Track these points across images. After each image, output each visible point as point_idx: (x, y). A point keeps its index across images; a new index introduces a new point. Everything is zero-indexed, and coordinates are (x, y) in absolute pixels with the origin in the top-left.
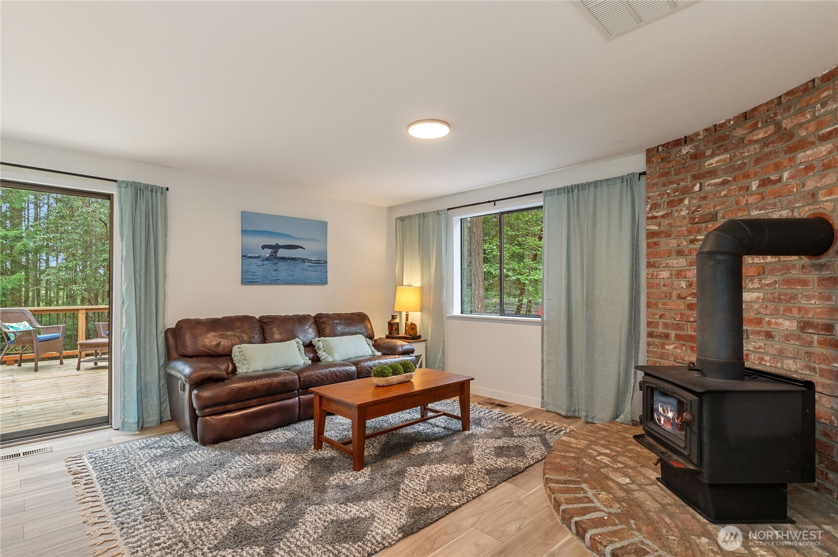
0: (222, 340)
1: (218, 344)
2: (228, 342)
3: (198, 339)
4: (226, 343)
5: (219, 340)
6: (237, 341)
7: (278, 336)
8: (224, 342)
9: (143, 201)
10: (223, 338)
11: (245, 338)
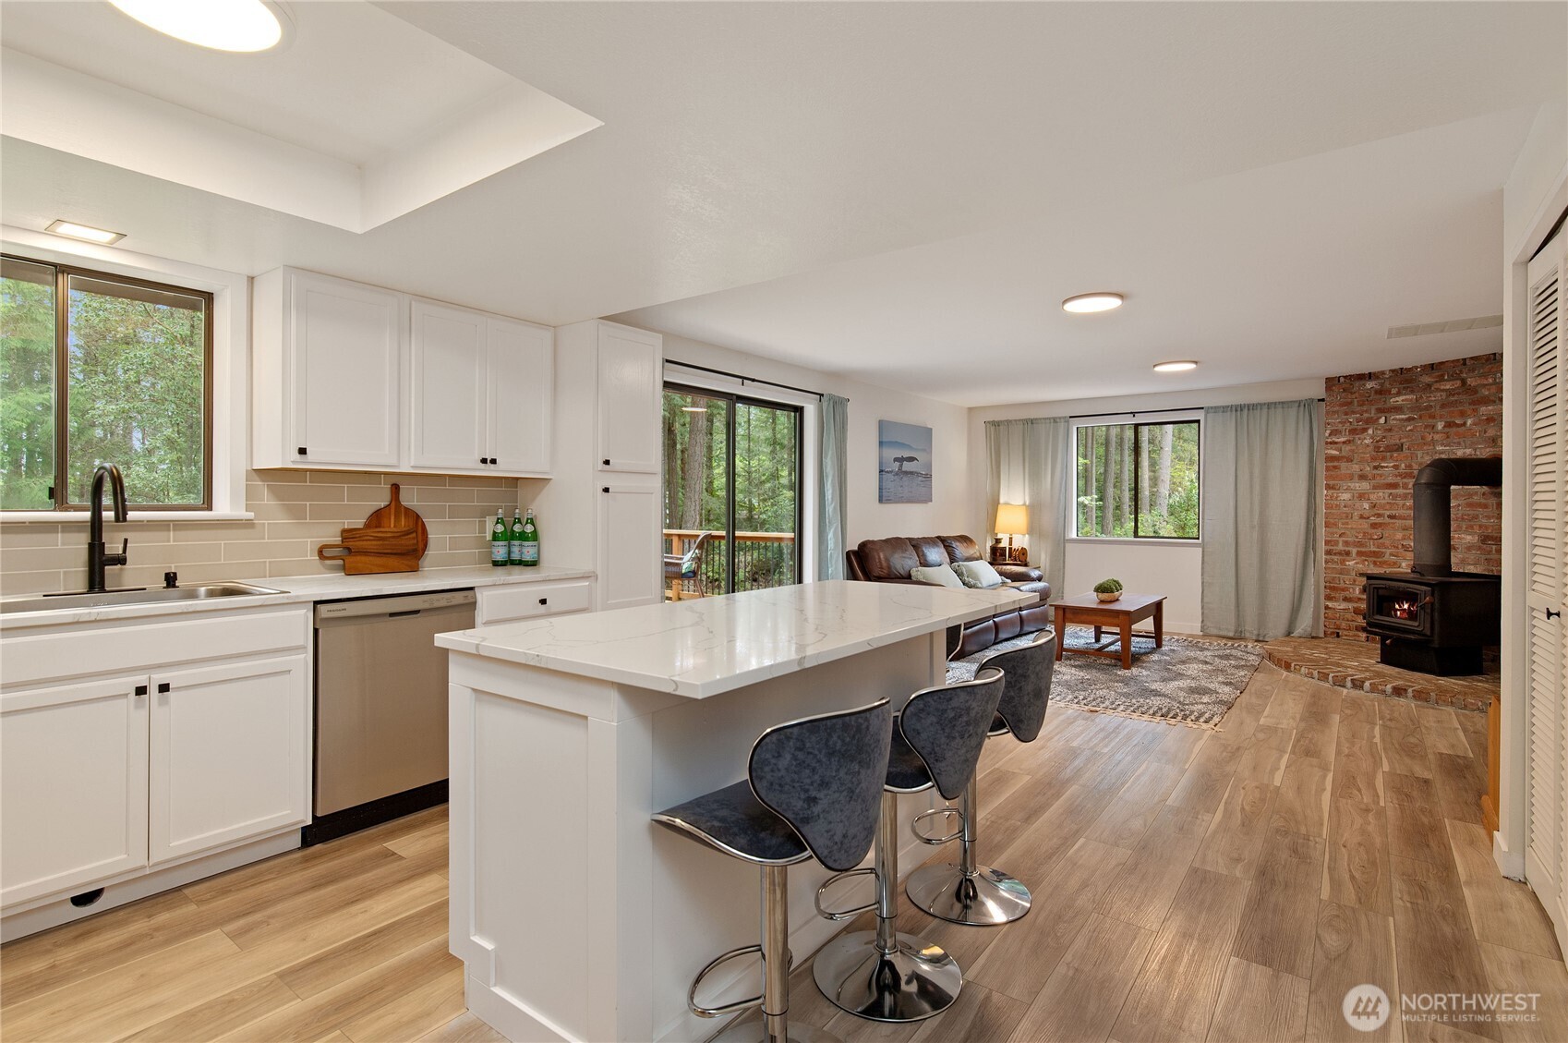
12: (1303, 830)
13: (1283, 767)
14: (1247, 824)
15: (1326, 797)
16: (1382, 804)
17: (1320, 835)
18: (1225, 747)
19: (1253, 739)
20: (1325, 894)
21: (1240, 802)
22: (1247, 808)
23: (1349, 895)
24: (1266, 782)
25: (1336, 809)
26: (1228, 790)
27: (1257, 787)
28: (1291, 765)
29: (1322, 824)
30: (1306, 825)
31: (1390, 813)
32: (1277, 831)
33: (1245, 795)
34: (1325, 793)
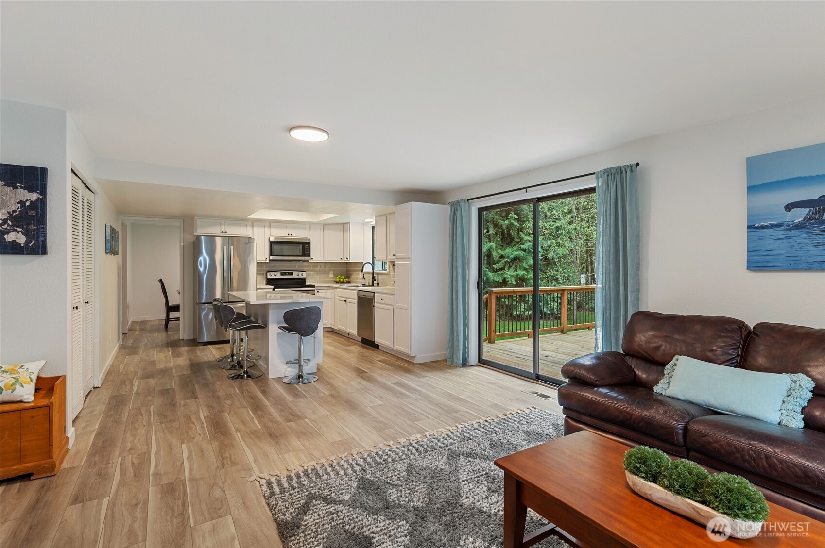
0: (663, 343)
1: (658, 348)
2: (670, 348)
3: (636, 336)
4: (668, 348)
5: (660, 343)
6: (684, 350)
7: (764, 360)
8: (665, 347)
9: (613, 185)
10: (666, 341)
11: (698, 350)
12: (163, 425)
13: (186, 462)
14: (188, 418)
15: (154, 449)
16: (120, 459)
17: (155, 426)
18: (234, 463)
19: (221, 484)
20: (152, 408)
21: (197, 426)
22: (192, 425)
23: (143, 410)
24: (191, 444)
25: (148, 443)
26: (206, 430)
27: (194, 438)
28: (181, 466)
29: (155, 431)
30: (162, 428)
31: (117, 454)
32: (174, 421)
33: (197, 431)
34: (155, 452)
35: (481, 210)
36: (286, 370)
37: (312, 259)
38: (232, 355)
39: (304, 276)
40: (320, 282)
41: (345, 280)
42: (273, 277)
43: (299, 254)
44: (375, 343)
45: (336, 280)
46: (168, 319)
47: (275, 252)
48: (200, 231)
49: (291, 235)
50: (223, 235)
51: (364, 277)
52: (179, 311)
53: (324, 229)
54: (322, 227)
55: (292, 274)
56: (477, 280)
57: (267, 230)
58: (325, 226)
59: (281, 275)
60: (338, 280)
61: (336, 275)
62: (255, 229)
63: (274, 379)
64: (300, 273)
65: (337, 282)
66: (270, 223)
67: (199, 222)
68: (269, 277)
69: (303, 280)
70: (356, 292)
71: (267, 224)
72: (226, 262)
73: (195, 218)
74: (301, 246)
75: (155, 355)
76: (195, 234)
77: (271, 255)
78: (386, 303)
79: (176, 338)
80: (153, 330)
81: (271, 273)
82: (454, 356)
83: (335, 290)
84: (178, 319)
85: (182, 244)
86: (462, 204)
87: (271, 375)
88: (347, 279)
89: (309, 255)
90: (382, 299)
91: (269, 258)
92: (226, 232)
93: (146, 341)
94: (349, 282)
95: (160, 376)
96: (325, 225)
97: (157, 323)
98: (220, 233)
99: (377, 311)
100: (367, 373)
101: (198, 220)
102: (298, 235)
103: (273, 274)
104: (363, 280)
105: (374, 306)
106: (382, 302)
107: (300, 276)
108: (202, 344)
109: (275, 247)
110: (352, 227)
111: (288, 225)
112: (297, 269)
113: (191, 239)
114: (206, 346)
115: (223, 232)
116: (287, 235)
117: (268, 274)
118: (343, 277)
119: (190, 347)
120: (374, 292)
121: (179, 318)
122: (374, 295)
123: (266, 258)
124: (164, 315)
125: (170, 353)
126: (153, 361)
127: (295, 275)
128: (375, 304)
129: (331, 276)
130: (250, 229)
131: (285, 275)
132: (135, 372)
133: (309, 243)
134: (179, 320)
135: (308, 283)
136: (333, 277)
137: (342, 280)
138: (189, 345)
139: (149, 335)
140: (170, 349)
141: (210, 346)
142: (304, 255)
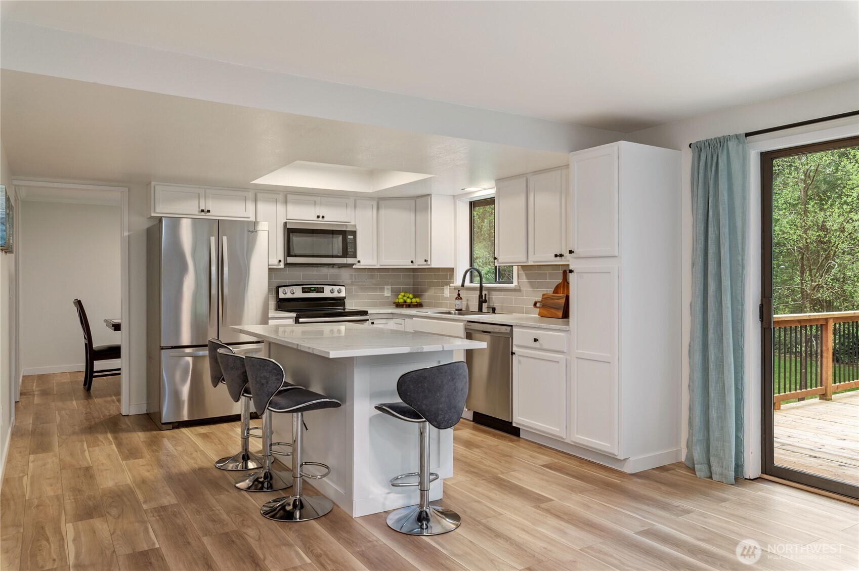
35: (767, 158)
36: (385, 499)
37: (359, 262)
38: (246, 457)
39: (343, 294)
40: (374, 305)
41: (414, 300)
42: (289, 296)
43: (335, 253)
44: (514, 425)
45: (397, 301)
46: (90, 374)
47: (296, 250)
48: (162, 209)
49: (323, 217)
50: (203, 216)
51: (459, 295)
52: (120, 357)
53: (378, 208)
54: (375, 203)
55: (321, 291)
56: (760, 303)
57: (281, 208)
58: (381, 203)
59: (303, 292)
60: (401, 301)
61: (396, 293)
62: (261, 206)
63: (366, 518)
64: (336, 288)
65: (398, 305)
66: (288, 195)
67: (160, 190)
68: (282, 296)
69: (340, 301)
70: (462, 324)
71: (281, 197)
72: (214, 269)
73: (153, 183)
74: (341, 237)
75: (87, 453)
76: (153, 215)
77: (289, 255)
78: (545, 347)
79: (113, 411)
80: (64, 396)
81: (286, 288)
82: (712, 459)
83: (407, 320)
84: (116, 372)
85: (126, 234)
86: (732, 145)
87: (359, 510)
88: (418, 300)
89: (355, 256)
90: (535, 340)
91: (285, 260)
92: (209, 211)
93: (58, 419)
94: (419, 305)
95: (114, 512)
96: (381, 201)
97: (67, 379)
98: (197, 213)
99: (520, 362)
100: (552, 500)
101: (157, 187)
102: (333, 217)
103: (288, 290)
104: (458, 302)
105: (513, 353)
106: (537, 344)
107: (336, 295)
108: (171, 426)
109: (296, 239)
110: (435, 203)
111: (318, 199)
112: (329, 280)
113: (142, 224)
114: (177, 431)
115: (203, 211)
116: (316, 219)
117: (281, 290)
118: (411, 296)
119: (148, 433)
120: (512, 326)
121: (119, 369)
122: (512, 330)
123: (280, 261)
124: (81, 366)
125: (114, 447)
126: (88, 469)
127: (327, 292)
128: (515, 349)
129: (387, 293)
130: (251, 206)
131: (309, 292)
132: (58, 498)
133: (354, 233)
134: (119, 374)
135: (350, 306)
136: (390, 295)
137: (409, 301)
138: (145, 429)
139: (60, 404)
140: (110, 436)
141: (185, 430)
142: (345, 254)
